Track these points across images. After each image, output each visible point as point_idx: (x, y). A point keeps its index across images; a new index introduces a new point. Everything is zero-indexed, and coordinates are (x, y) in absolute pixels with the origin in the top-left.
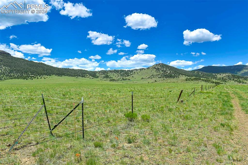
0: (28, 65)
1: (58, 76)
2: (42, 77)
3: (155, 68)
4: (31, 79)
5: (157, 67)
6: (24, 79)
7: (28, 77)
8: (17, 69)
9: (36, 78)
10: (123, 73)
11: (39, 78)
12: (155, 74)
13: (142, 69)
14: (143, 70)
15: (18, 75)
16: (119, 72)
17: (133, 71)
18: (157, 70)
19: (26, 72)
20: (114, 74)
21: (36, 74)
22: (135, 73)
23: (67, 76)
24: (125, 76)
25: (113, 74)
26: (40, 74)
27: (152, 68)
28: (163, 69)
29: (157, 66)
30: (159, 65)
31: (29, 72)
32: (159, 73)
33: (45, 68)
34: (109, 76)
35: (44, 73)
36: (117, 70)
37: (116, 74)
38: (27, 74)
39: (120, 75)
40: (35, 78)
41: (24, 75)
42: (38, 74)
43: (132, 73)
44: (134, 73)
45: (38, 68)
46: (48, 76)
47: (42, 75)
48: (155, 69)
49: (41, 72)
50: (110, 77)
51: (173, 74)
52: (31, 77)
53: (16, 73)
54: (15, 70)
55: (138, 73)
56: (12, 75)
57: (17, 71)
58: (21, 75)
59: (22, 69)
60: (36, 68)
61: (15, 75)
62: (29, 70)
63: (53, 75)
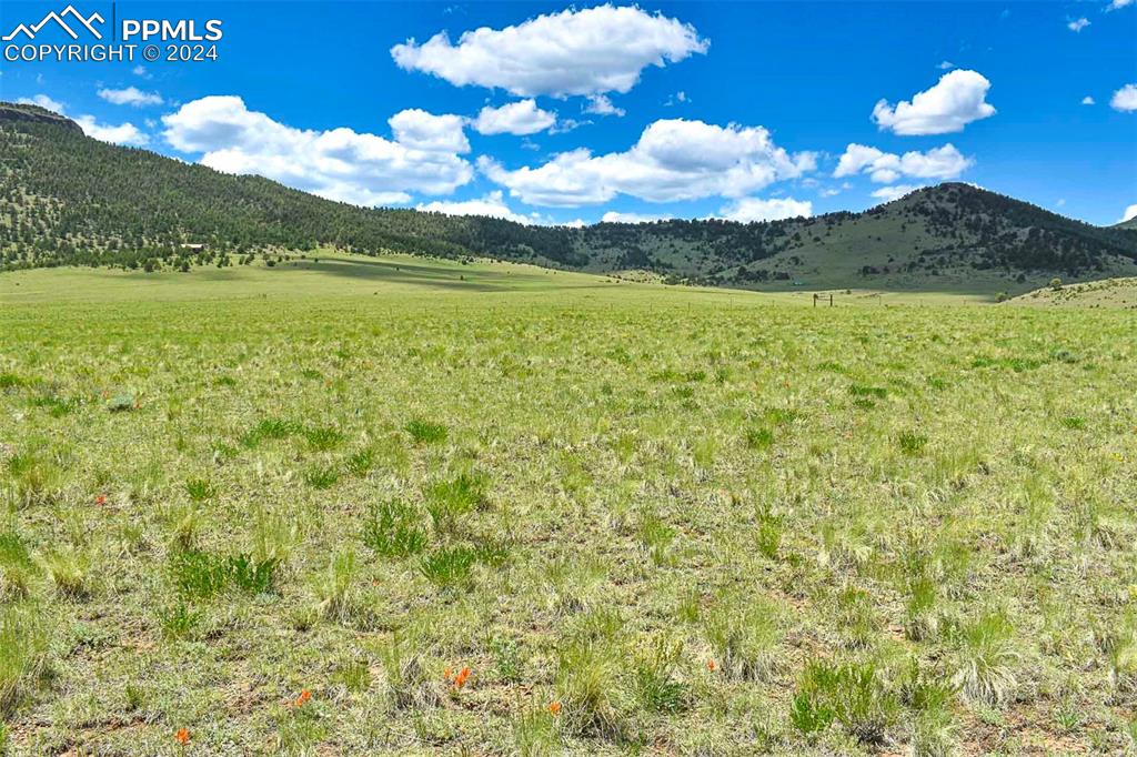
0: (178, 187)
1: (353, 252)
2: (252, 258)
3: (925, 212)
4: (177, 265)
5: (933, 207)
6: (134, 266)
7: (166, 254)
8: (109, 207)
9: (216, 260)
10: (728, 241)
11: (234, 258)
12: (931, 242)
13: (842, 216)
14: (847, 223)
15: (113, 245)
16: (705, 234)
17: (786, 230)
18: (935, 220)
19: (163, 228)
20: (678, 243)
21: (220, 237)
22: (797, 237)
23: (409, 252)
24: (743, 255)
25: (672, 246)
26: (248, 237)
27: (905, 213)
28: (973, 217)
29: (933, 197)
30: (946, 196)
31: (180, 229)
32: (947, 242)
33: (276, 205)
34: (650, 254)
35: (272, 236)
36: (687, 222)
37: (688, 247)
38: (169, 238)
39: (712, 251)
40: (209, 260)
41: (146, 242)
42: (236, 241)
43: (779, 242)
44: (793, 242)
45: (235, 204)
46: (291, 249)
47: (257, 242)
48: (921, 217)
49: (253, 228)
50: (658, 261)
51: (1056, 244)
52: (186, 254)
53: (98, 233)
54: (95, 214)
55: (817, 239)
56: (74, 241)
57: (107, 221)
58: (130, 243)
59: (141, 206)
60: (222, 207)
61: (91, 246)
62: (180, 216)
63: (326, 245)
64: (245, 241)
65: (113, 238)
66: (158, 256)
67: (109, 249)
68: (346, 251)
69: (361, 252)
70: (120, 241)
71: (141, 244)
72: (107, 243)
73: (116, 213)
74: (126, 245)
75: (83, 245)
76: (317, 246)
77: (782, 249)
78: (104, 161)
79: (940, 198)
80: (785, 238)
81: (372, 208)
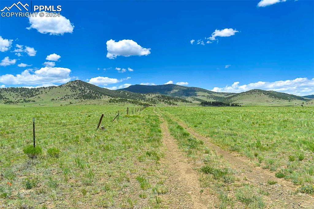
3: (71, 86)
10: (25, 93)
12: (70, 93)
13: (53, 87)
14: (54, 88)
16: (19, 91)
17: (40, 90)
18: (72, 88)
20: (12, 93)
22: (42, 92)
24: (28, 96)
25: (10, 94)
27: (66, 86)
28: (80, 88)
29: (73, 83)
30: (76, 83)
32: (75, 93)
34: (4, 96)
36: (15, 88)
37: (14, 94)
39: (20, 95)
43: (37, 93)
48: (69, 88)
50: (5, 98)
51: (94, 94)
55: (46, 92)
77: (37, 95)
79: (74, 83)
80: (39, 92)
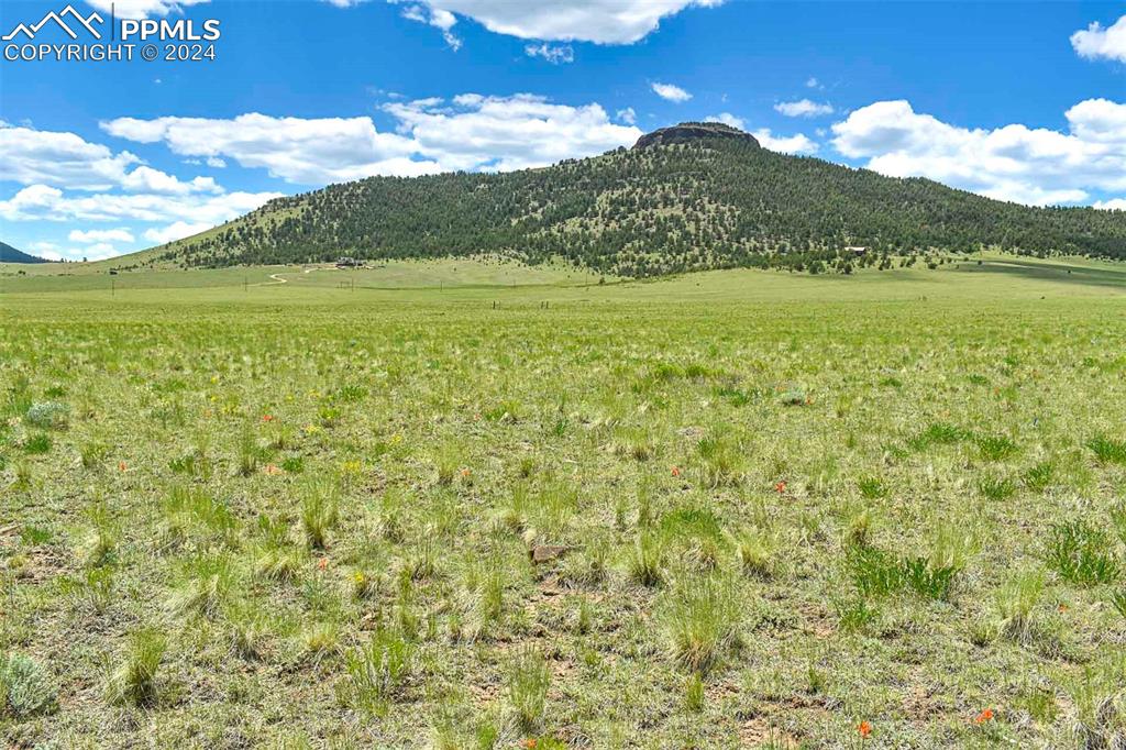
0: (844, 192)
1: (1020, 253)
2: (914, 260)
4: (840, 267)
6: (800, 269)
7: (830, 257)
8: (780, 213)
9: (878, 263)
11: (896, 260)
15: (782, 249)
19: (829, 232)
21: (882, 239)
23: (1083, 254)
26: (911, 239)
31: (844, 233)
33: (940, 207)
35: (934, 238)
38: (834, 241)
40: (871, 263)
41: (812, 245)
42: (898, 244)
45: (899, 207)
46: (953, 252)
47: (919, 245)
49: (916, 231)
52: (849, 257)
53: (769, 237)
54: (767, 220)
56: (748, 245)
57: (778, 226)
58: (798, 247)
59: (808, 211)
60: (886, 210)
61: (762, 249)
62: (845, 220)
63: (991, 246)
64: (908, 243)
65: (782, 242)
66: (823, 258)
67: (779, 252)
68: (1012, 253)
69: (1028, 254)
70: (788, 245)
71: (807, 247)
72: (777, 246)
73: (786, 219)
74: (794, 249)
75: (755, 249)
76: (982, 248)
78: (777, 170)
81: (1043, 207)
